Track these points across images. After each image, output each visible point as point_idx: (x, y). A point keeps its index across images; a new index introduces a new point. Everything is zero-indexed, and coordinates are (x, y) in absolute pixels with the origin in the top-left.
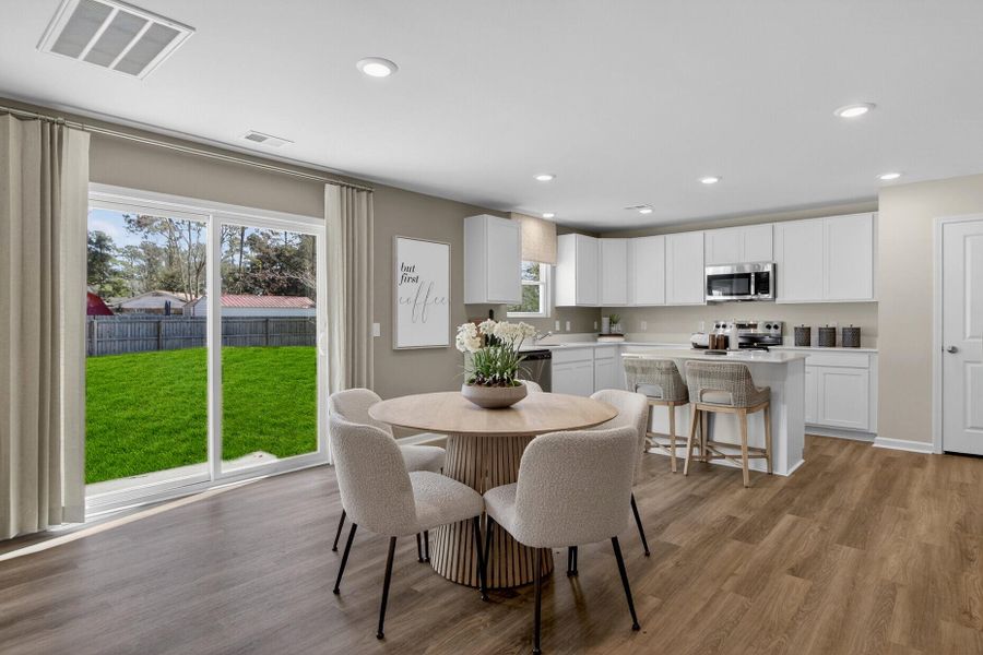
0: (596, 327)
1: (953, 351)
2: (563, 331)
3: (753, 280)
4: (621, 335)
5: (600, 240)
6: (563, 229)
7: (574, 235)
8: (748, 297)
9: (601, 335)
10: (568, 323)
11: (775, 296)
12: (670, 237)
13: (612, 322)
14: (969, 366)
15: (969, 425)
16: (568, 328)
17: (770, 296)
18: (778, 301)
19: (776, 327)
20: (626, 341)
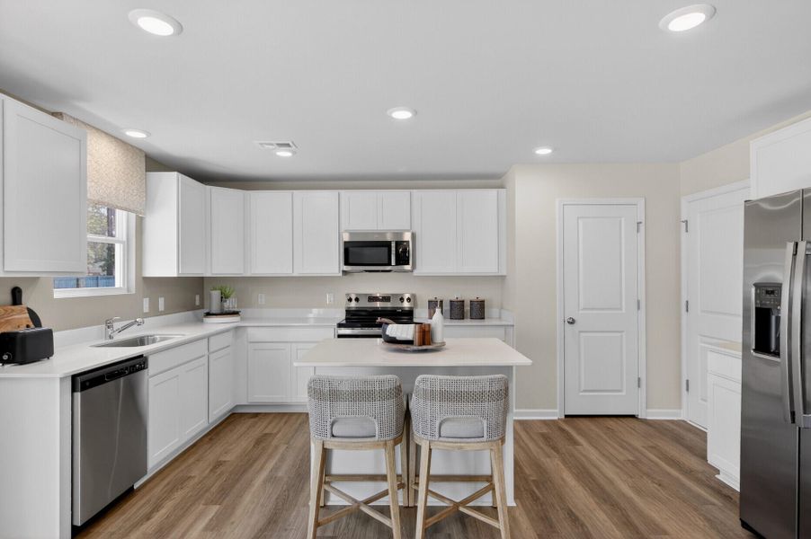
0: (197, 303)
1: (572, 322)
2: (155, 312)
3: (393, 249)
4: (235, 313)
5: (208, 187)
6: (156, 163)
7: (175, 174)
8: (388, 268)
9: (208, 314)
10: (161, 301)
11: (414, 267)
12: (299, 195)
13: (224, 297)
14: (582, 334)
15: (583, 388)
16: (161, 308)
17: (407, 267)
18: (416, 273)
19: (409, 300)
20: (242, 319)
